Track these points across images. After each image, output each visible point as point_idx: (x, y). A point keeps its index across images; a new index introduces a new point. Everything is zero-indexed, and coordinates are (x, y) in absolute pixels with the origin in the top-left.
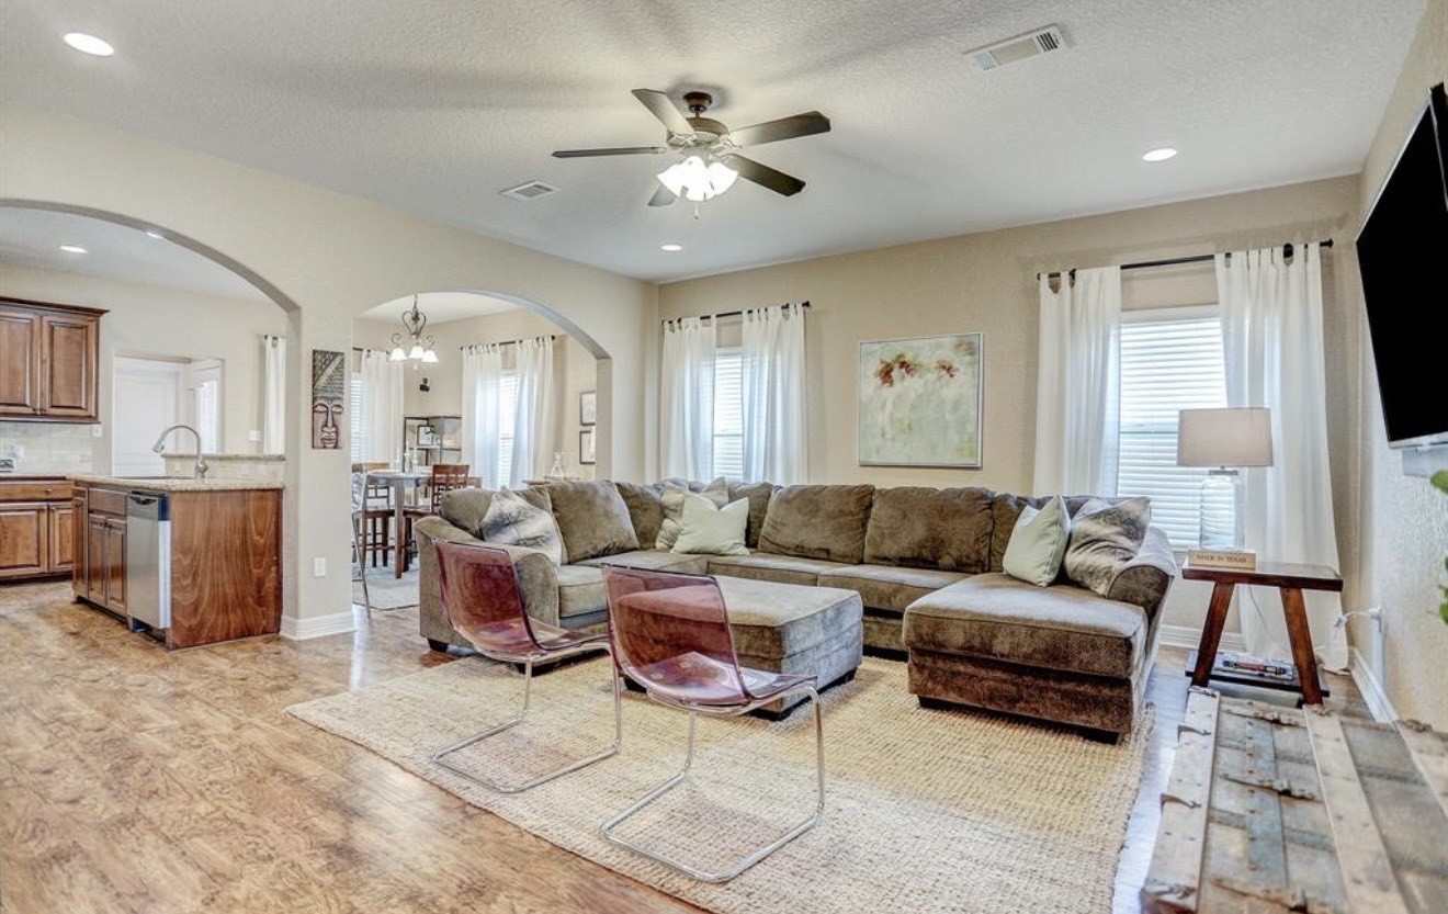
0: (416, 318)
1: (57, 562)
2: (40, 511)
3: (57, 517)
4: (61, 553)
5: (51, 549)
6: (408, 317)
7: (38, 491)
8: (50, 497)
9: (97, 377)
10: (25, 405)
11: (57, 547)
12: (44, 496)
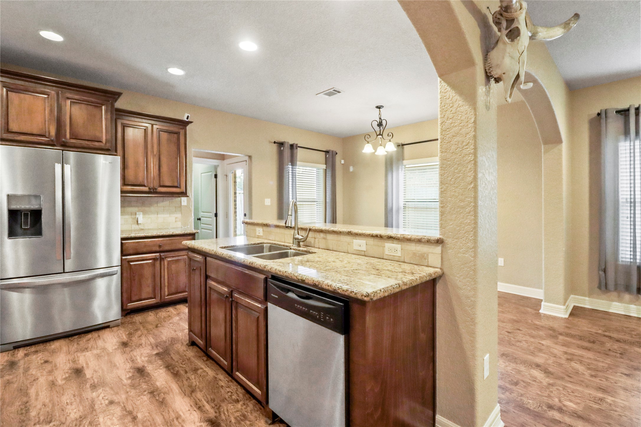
1: (166, 293)
2: (155, 259)
3: (166, 263)
4: (168, 288)
5: (163, 285)
7: (154, 245)
8: (161, 249)
9: (186, 166)
10: (144, 186)
11: (166, 284)
12: (157, 249)
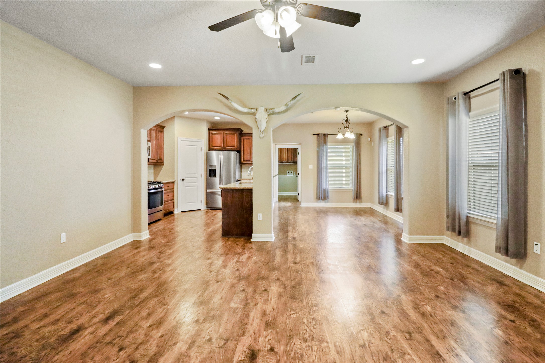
0: (347, 121)
6: (344, 121)
